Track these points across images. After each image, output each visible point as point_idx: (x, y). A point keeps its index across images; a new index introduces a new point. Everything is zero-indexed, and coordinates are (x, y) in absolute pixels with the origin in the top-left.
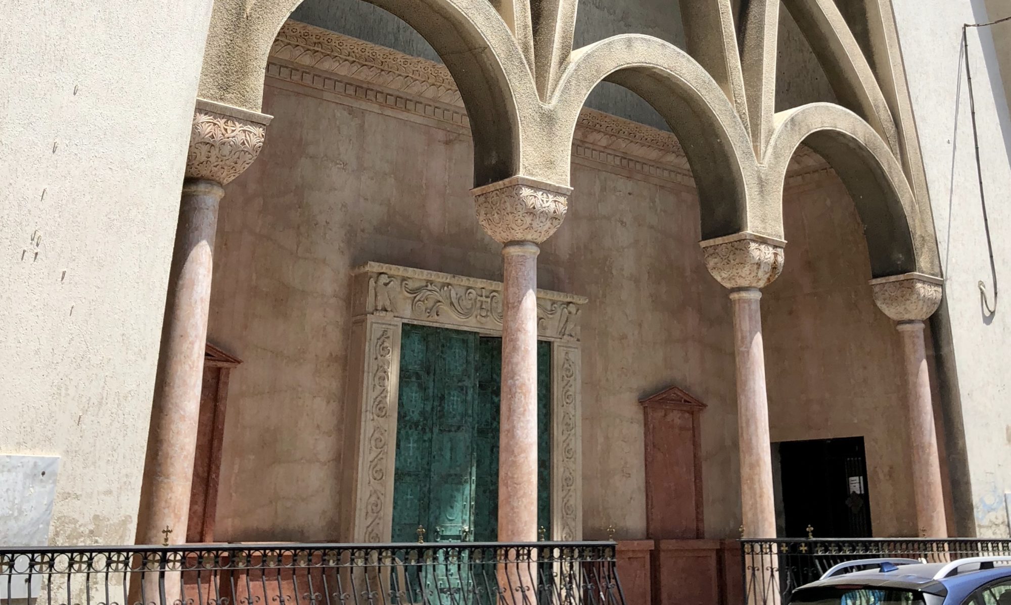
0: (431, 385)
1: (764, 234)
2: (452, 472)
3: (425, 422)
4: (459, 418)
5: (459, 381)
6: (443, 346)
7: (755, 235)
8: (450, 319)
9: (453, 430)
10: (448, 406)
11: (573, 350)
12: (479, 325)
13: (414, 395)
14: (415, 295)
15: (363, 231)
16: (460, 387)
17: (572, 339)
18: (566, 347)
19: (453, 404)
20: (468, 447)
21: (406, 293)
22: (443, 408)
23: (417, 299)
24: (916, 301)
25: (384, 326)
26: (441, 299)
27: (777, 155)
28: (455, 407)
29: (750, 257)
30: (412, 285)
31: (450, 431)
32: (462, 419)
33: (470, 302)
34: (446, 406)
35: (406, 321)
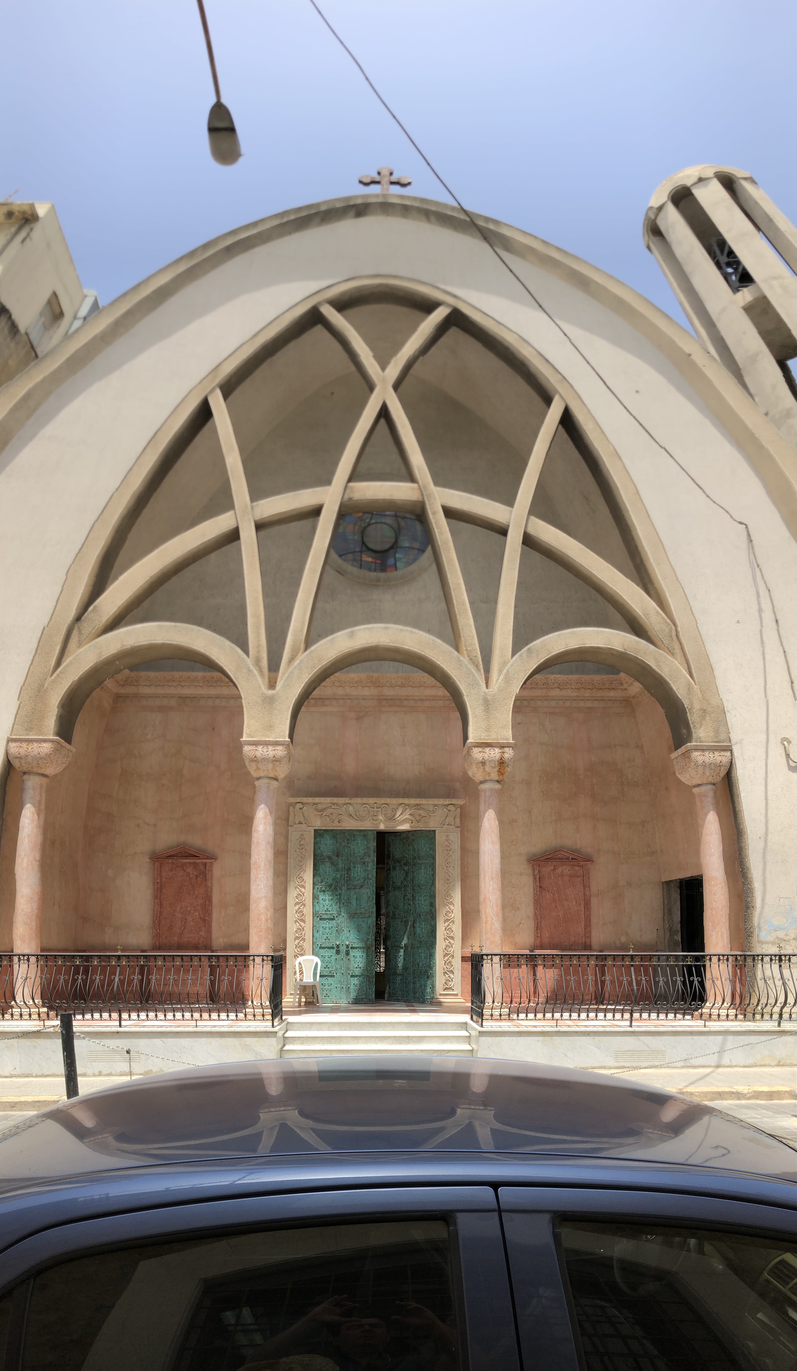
0: (340, 862)
1: (488, 739)
2: (358, 912)
3: (336, 884)
4: (362, 881)
5: (361, 859)
6: (348, 840)
7: (477, 742)
8: (350, 824)
9: (358, 887)
10: (354, 873)
11: (452, 833)
12: (373, 826)
13: (328, 869)
14: (322, 813)
15: (298, 779)
16: (362, 862)
17: (451, 827)
18: (446, 832)
19: (357, 873)
20: (369, 897)
21: (315, 812)
22: (350, 875)
23: (324, 814)
24: (695, 767)
25: (301, 832)
26: (342, 813)
27: (508, 680)
28: (359, 874)
29: (474, 758)
30: (320, 807)
31: (355, 889)
32: (364, 881)
33: (365, 812)
34: (352, 873)
35: (316, 828)
